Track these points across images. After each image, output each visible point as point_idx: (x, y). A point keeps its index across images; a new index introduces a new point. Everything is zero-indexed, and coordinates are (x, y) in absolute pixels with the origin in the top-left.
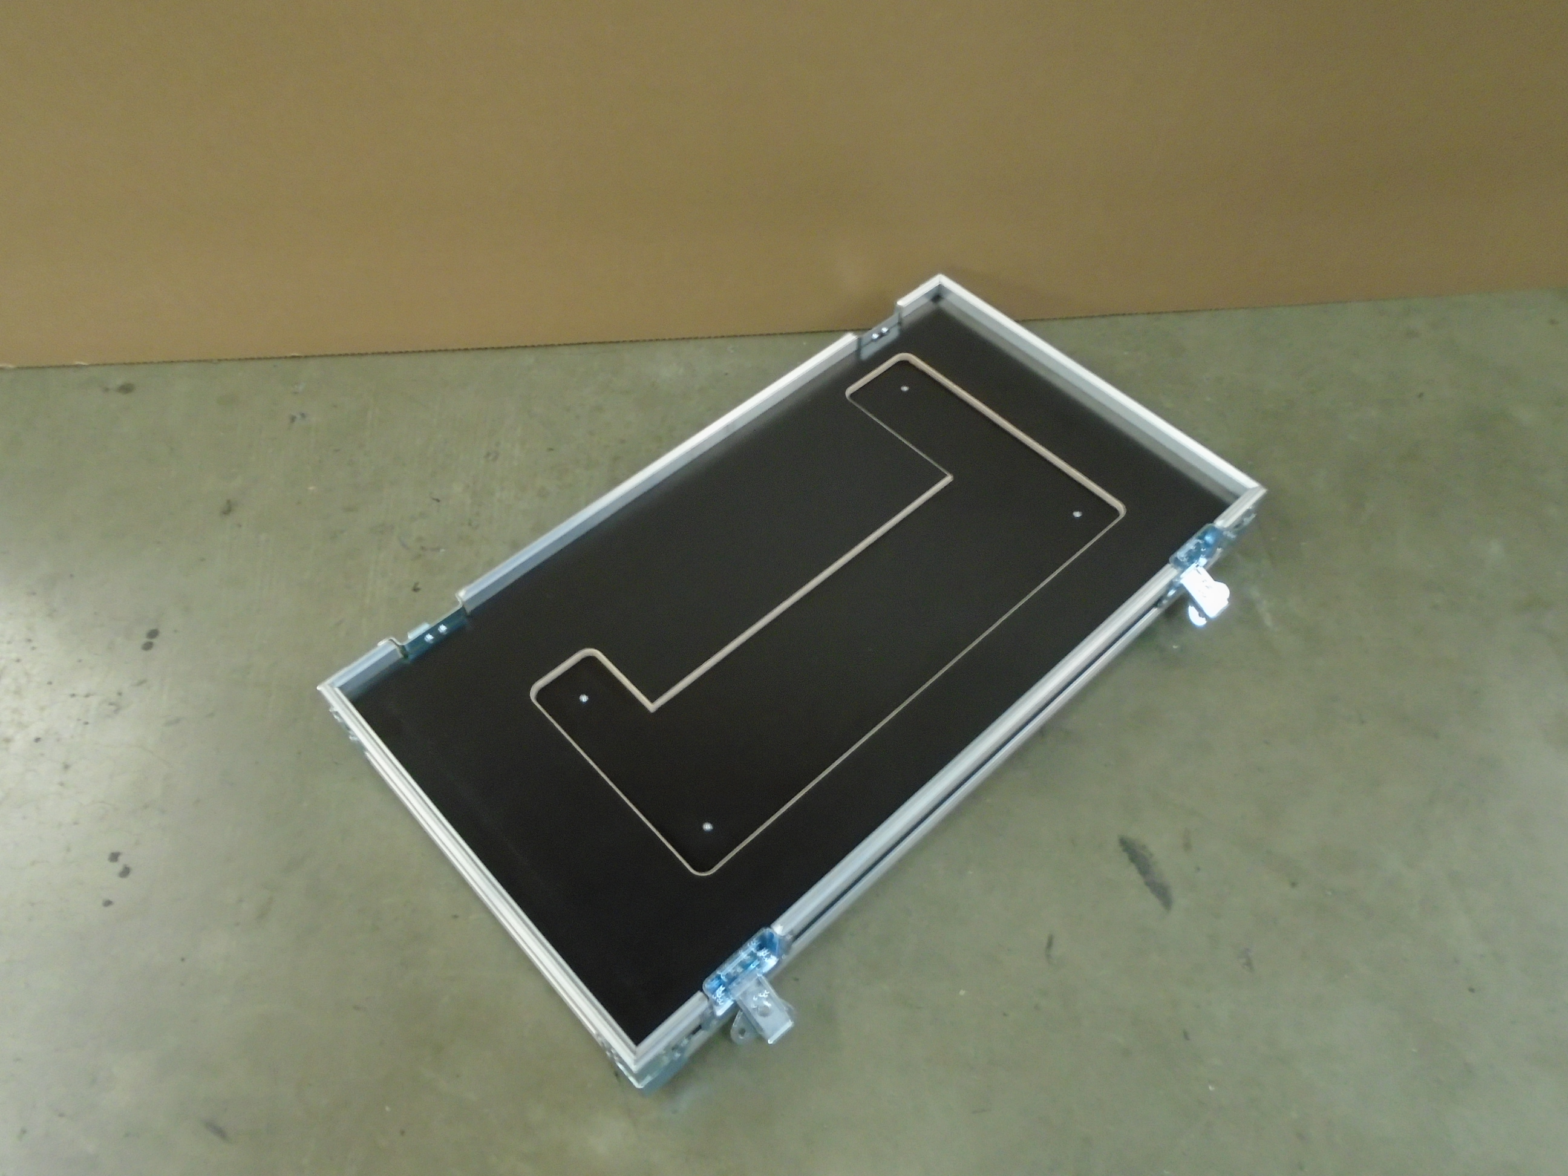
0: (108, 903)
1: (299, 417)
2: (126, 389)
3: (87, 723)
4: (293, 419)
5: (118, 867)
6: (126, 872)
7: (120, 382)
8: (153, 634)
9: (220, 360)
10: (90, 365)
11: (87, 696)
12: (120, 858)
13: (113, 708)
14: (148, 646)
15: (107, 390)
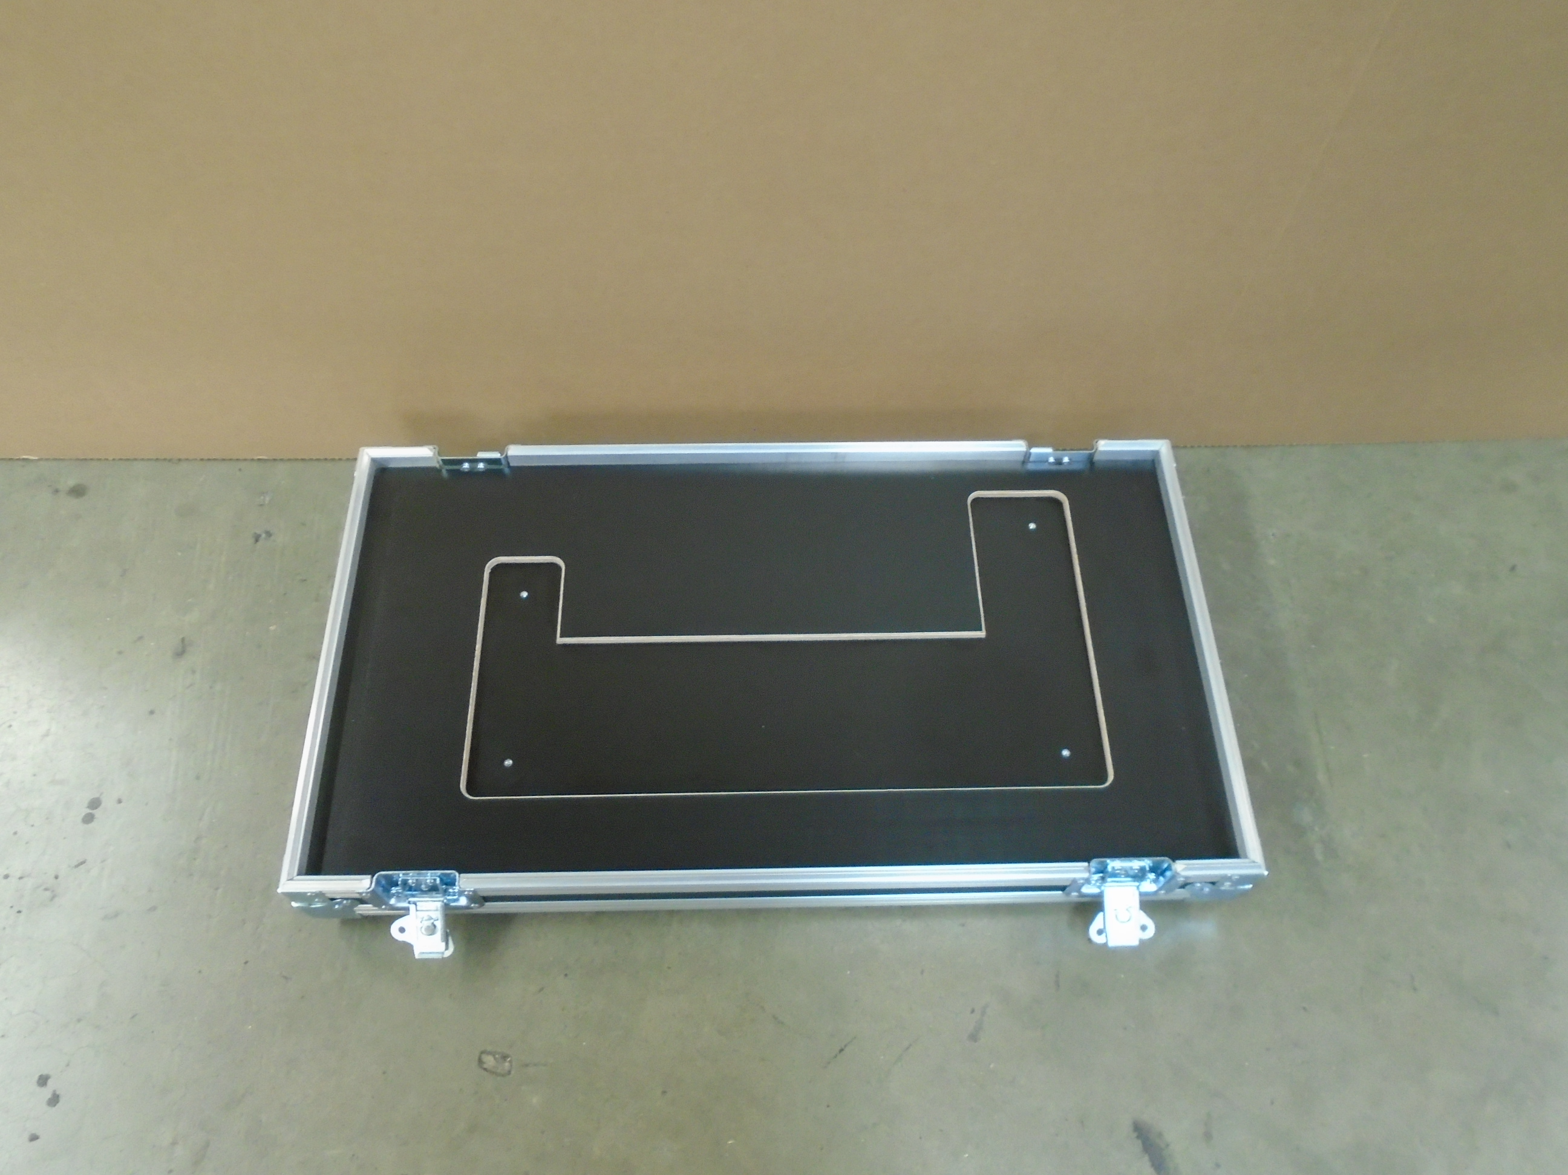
0: (34, 1138)
1: (264, 536)
2: (78, 491)
3: (19, 912)
4: (257, 538)
5: (46, 1093)
6: (54, 1100)
7: (72, 482)
8: (95, 804)
9: (180, 460)
10: (40, 460)
11: (21, 878)
12: (50, 1082)
13: (48, 894)
14: (89, 819)
15: (57, 491)
